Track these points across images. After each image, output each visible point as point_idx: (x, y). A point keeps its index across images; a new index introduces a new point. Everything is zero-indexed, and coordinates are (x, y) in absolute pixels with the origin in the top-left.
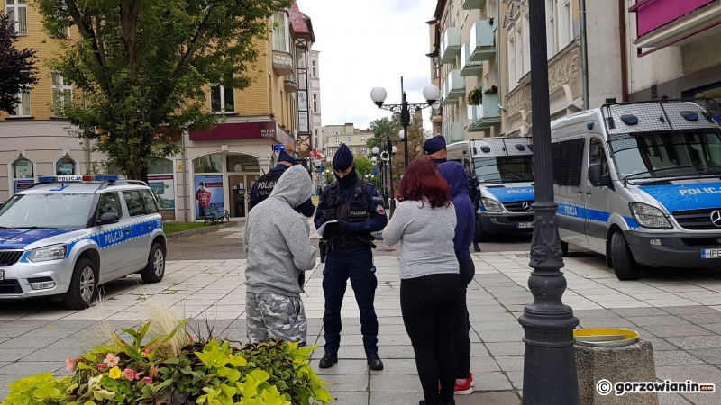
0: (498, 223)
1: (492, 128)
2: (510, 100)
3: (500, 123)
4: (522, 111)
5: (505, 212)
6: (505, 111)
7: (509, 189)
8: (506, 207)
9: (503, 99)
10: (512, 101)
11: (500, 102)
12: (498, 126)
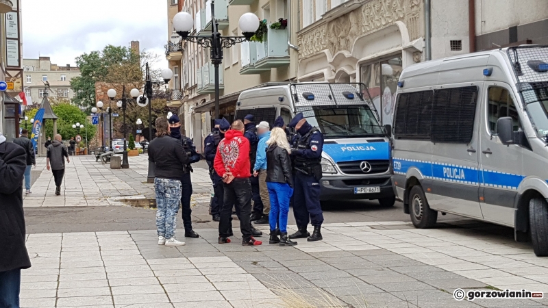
0: (331, 187)
1: (274, 71)
2: (305, 37)
3: (288, 65)
4: (326, 51)
5: (341, 174)
6: (296, 50)
7: (343, 145)
8: (341, 167)
9: (294, 35)
10: (307, 39)
11: (289, 38)
12: (283, 69)
